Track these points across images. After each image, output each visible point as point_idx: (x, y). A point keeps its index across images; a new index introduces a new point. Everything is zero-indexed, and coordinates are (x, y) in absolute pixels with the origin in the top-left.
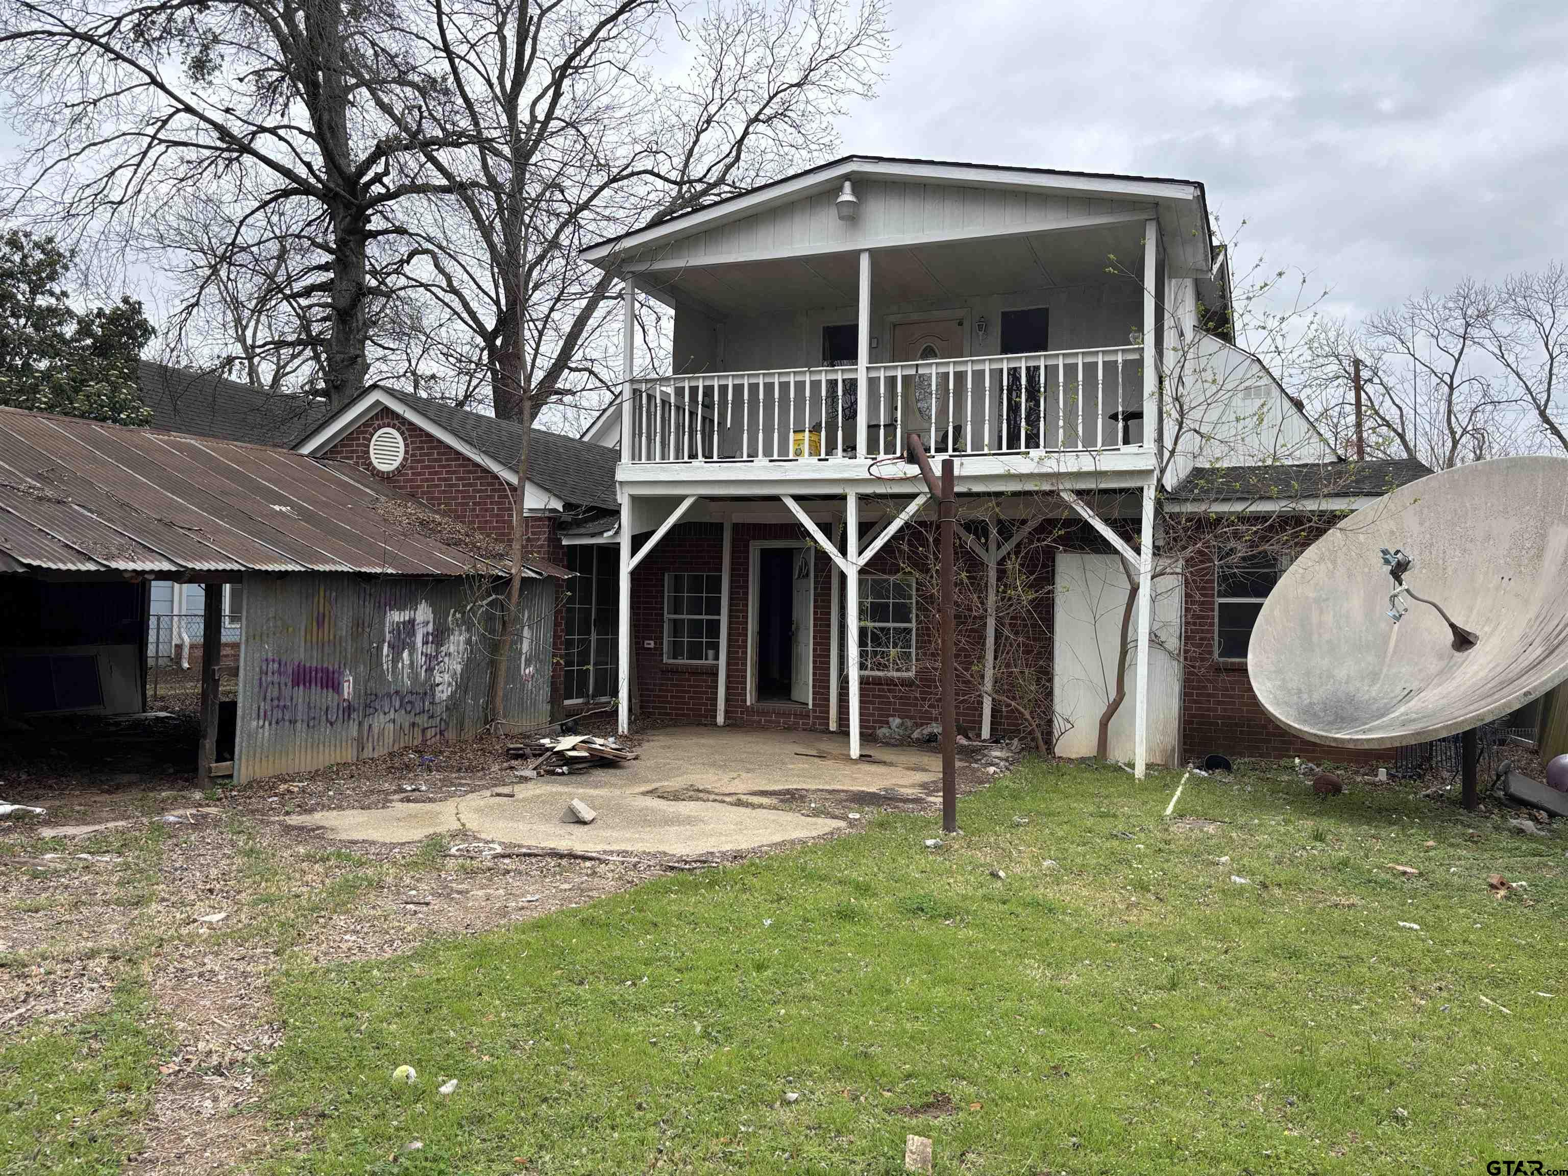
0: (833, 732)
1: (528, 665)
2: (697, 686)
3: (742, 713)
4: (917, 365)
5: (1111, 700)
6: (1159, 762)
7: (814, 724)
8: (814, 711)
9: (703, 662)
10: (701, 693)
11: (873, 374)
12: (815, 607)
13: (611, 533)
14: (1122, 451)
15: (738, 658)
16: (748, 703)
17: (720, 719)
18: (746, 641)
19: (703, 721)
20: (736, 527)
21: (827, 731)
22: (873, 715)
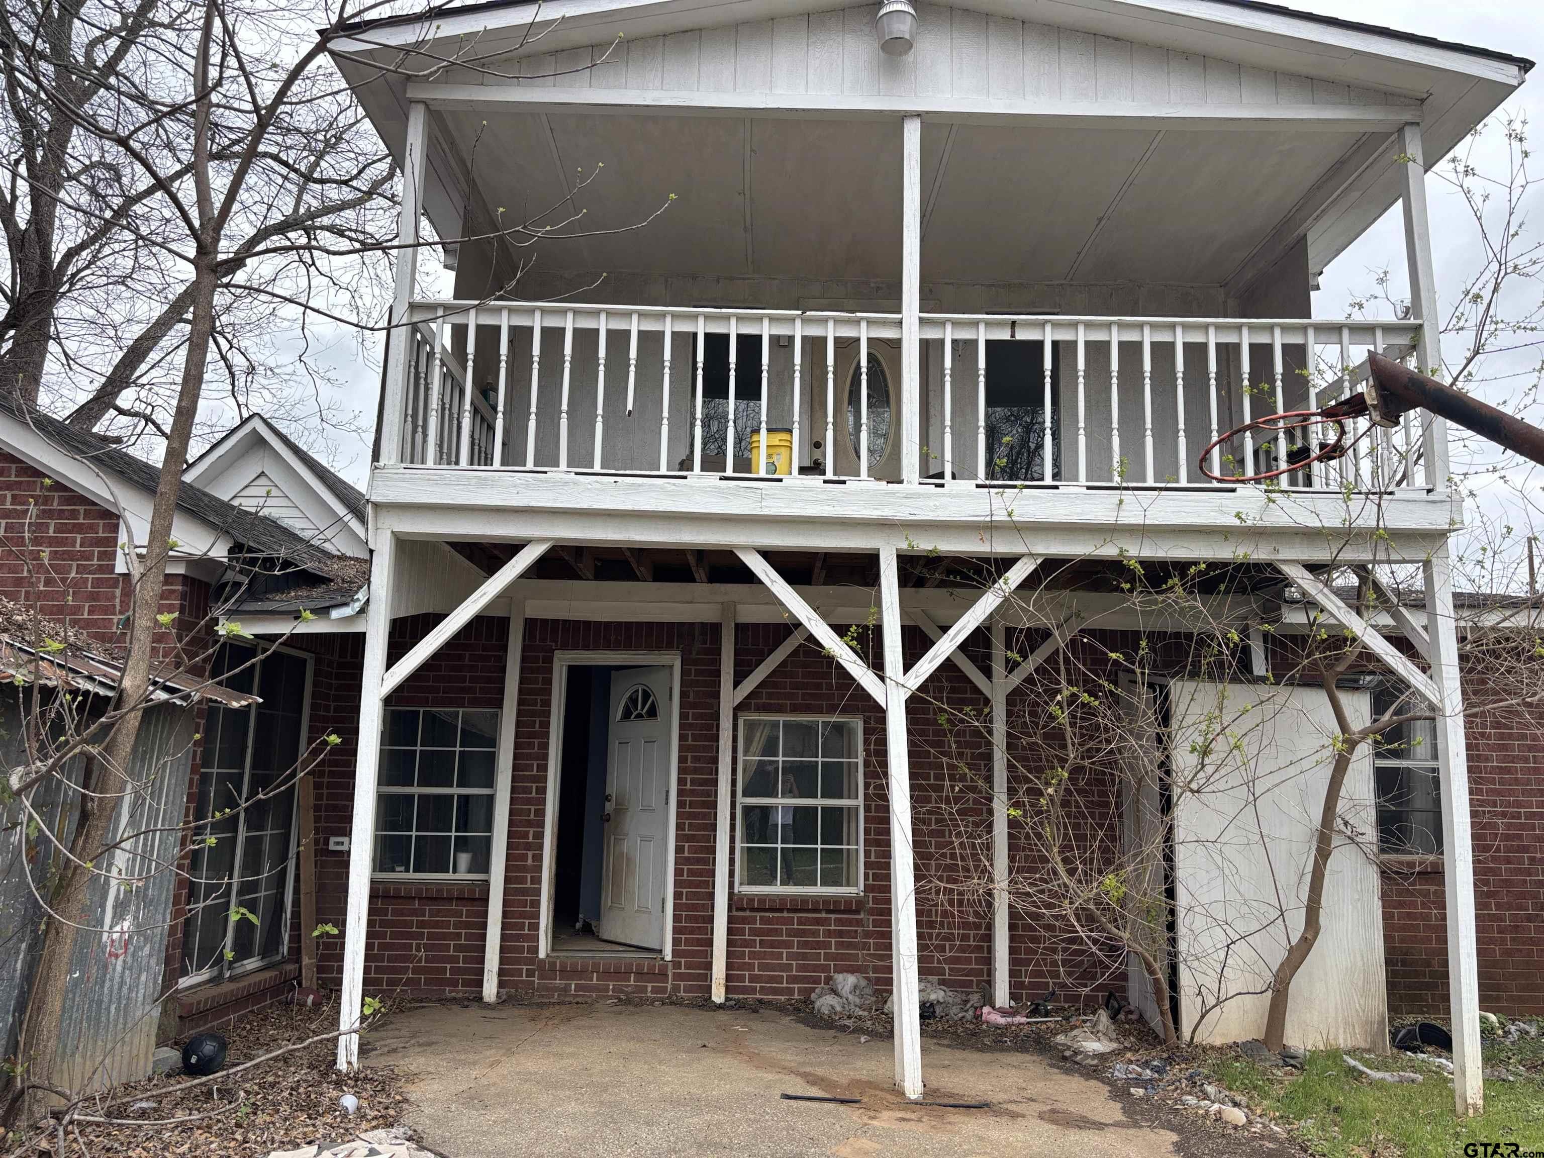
0: (720, 1007)
1: (119, 915)
2: (437, 925)
3: (530, 973)
4: (1014, 323)
5: (1295, 940)
6: (1363, 1045)
7: (676, 988)
8: (676, 965)
9: (450, 876)
10: (444, 937)
11: (932, 334)
12: (681, 771)
13: (347, 611)
14: (1398, 495)
15: (525, 869)
16: (542, 954)
17: (490, 989)
18: (540, 836)
19: (448, 992)
20: (531, 625)
21: (706, 1004)
22: (788, 968)
